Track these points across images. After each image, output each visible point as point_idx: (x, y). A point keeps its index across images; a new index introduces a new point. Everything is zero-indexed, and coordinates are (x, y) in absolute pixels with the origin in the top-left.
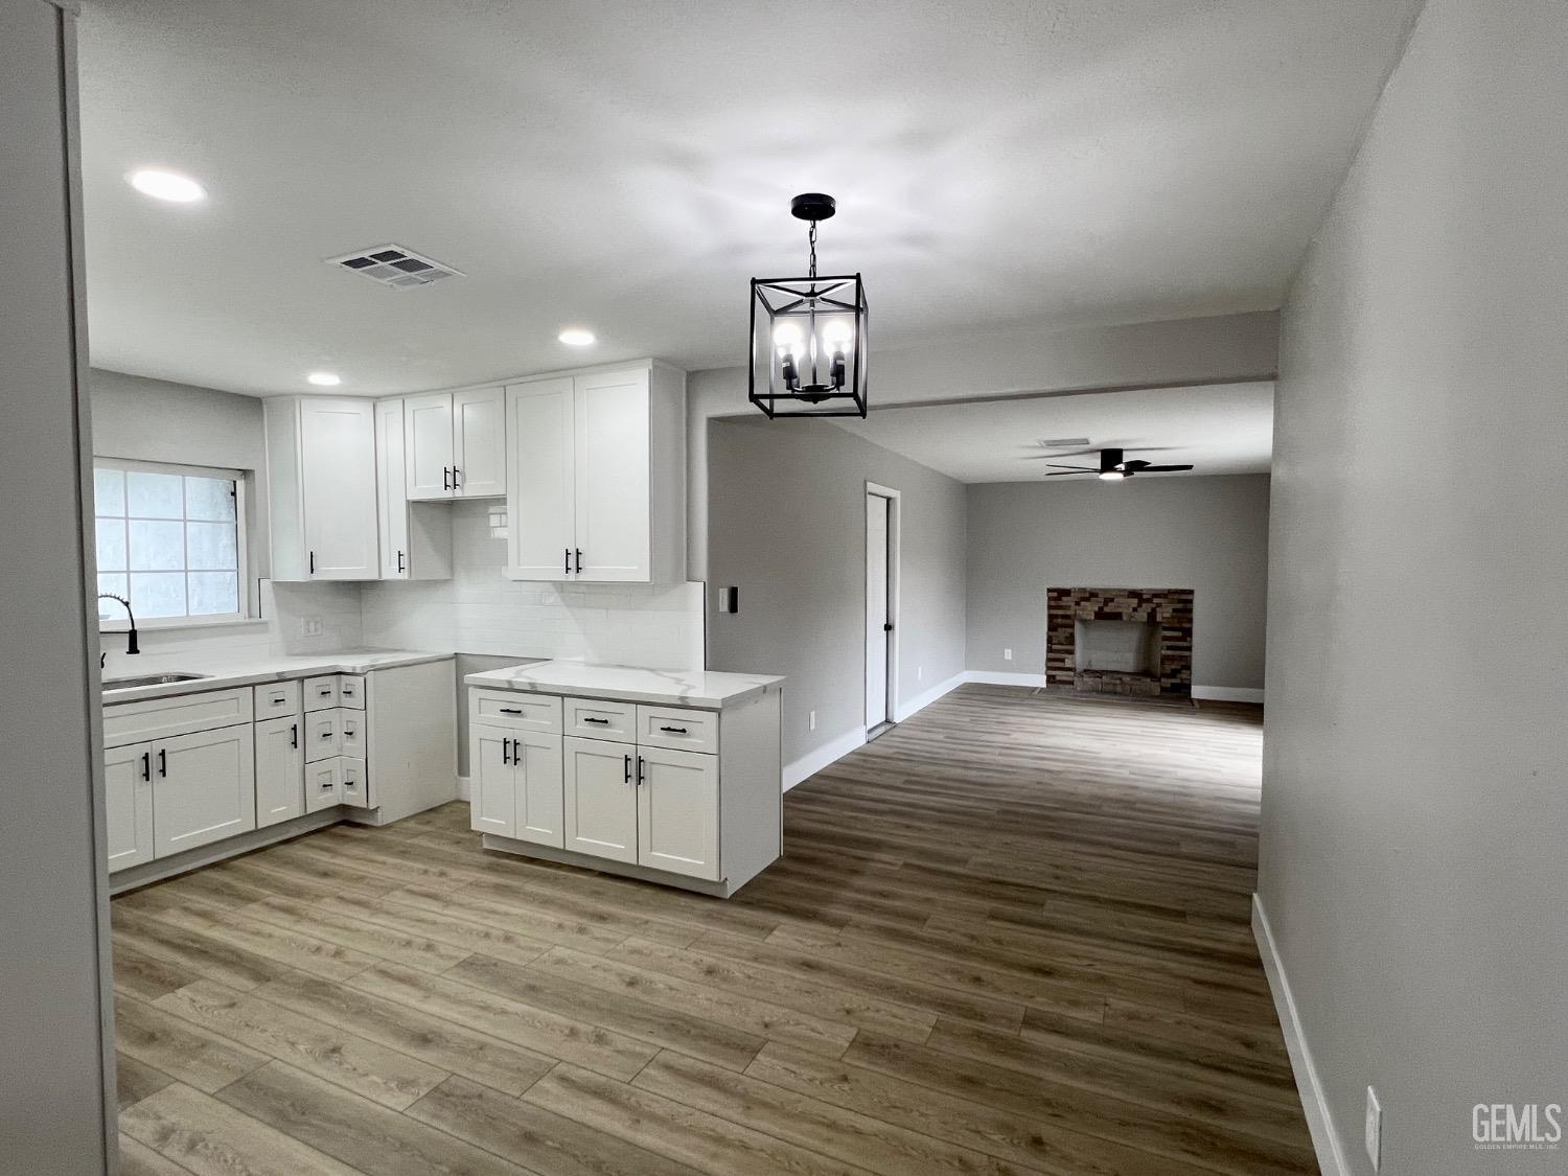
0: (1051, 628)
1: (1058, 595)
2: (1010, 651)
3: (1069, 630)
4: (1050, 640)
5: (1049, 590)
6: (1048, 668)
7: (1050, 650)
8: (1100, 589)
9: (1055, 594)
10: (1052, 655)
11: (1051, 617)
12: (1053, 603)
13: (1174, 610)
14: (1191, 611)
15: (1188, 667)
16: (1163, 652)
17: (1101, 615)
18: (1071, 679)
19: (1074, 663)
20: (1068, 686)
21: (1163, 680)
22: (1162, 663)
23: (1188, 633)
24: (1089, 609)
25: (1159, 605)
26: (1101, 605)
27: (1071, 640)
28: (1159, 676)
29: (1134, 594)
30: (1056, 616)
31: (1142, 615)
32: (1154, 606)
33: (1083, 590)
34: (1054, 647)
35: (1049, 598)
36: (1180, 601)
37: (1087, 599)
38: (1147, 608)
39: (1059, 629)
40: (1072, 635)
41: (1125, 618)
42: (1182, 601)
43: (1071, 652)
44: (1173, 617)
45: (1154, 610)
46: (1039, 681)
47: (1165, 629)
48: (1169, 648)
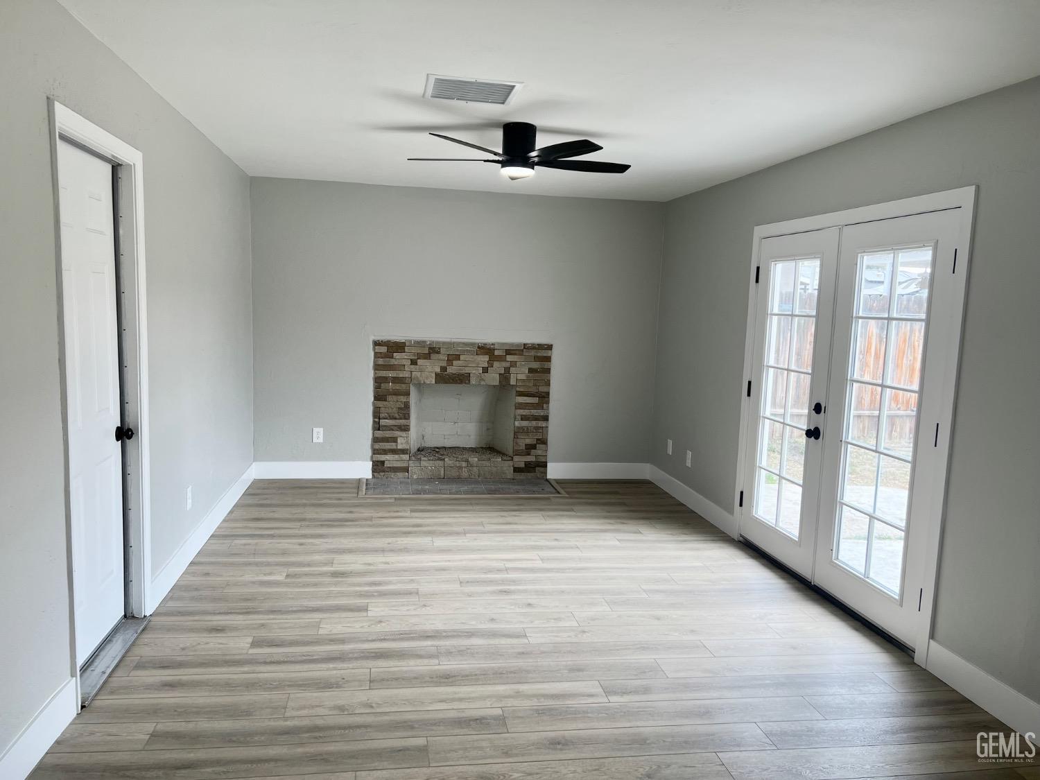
0: (379, 397)
1: (388, 350)
2: (321, 430)
3: (403, 399)
4: (377, 414)
5: (376, 343)
6: (375, 452)
7: (377, 427)
8: (444, 343)
9: (384, 349)
10: (379, 434)
11: (378, 381)
12: (381, 361)
13: (531, 370)
14: (548, 371)
15: (544, 442)
16: (517, 424)
17: (444, 378)
18: (405, 465)
19: (407, 443)
20: (400, 475)
21: (516, 458)
22: (516, 437)
23: (544, 397)
24: (429, 369)
25: (513, 364)
26: (444, 364)
27: (405, 412)
28: (511, 453)
29: (485, 349)
30: (385, 379)
31: (493, 378)
32: (508, 365)
33: (420, 344)
34: (383, 422)
35: (376, 353)
36: (537, 359)
37: (427, 356)
38: (499, 367)
39: (389, 398)
40: (407, 406)
41: (473, 381)
42: (540, 356)
43: (406, 429)
44: (528, 380)
45: (507, 370)
46: (362, 469)
47: (521, 394)
48: (524, 418)
